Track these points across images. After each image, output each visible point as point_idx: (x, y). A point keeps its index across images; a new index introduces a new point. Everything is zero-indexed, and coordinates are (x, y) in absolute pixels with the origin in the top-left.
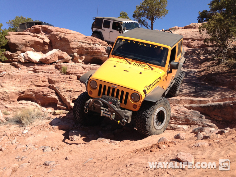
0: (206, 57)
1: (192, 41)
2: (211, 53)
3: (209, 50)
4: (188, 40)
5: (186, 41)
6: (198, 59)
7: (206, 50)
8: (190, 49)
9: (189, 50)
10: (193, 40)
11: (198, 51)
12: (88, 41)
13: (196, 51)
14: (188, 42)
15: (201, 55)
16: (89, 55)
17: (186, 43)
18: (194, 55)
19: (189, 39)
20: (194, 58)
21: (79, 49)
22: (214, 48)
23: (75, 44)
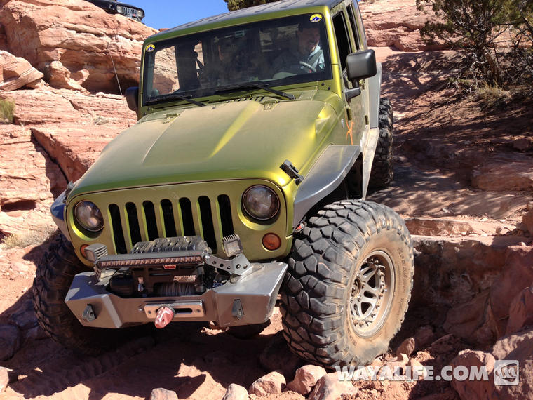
0: (435, 78)
1: (406, 33)
2: (448, 66)
3: (446, 58)
4: (396, 29)
5: (389, 32)
6: (411, 83)
7: (437, 57)
8: (398, 55)
9: (394, 56)
10: (409, 28)
11: (416, 62)
12: (96, 25)
13: (410, 60)
14: (394, 34)
15: (422, 73)
16: (102, 67)
17: (388, 36)
18: (404, 73)
19: (398, 25)
20: (403, 79)
21: (68, 49)
22: (459, 53)
23: (53, 36)
